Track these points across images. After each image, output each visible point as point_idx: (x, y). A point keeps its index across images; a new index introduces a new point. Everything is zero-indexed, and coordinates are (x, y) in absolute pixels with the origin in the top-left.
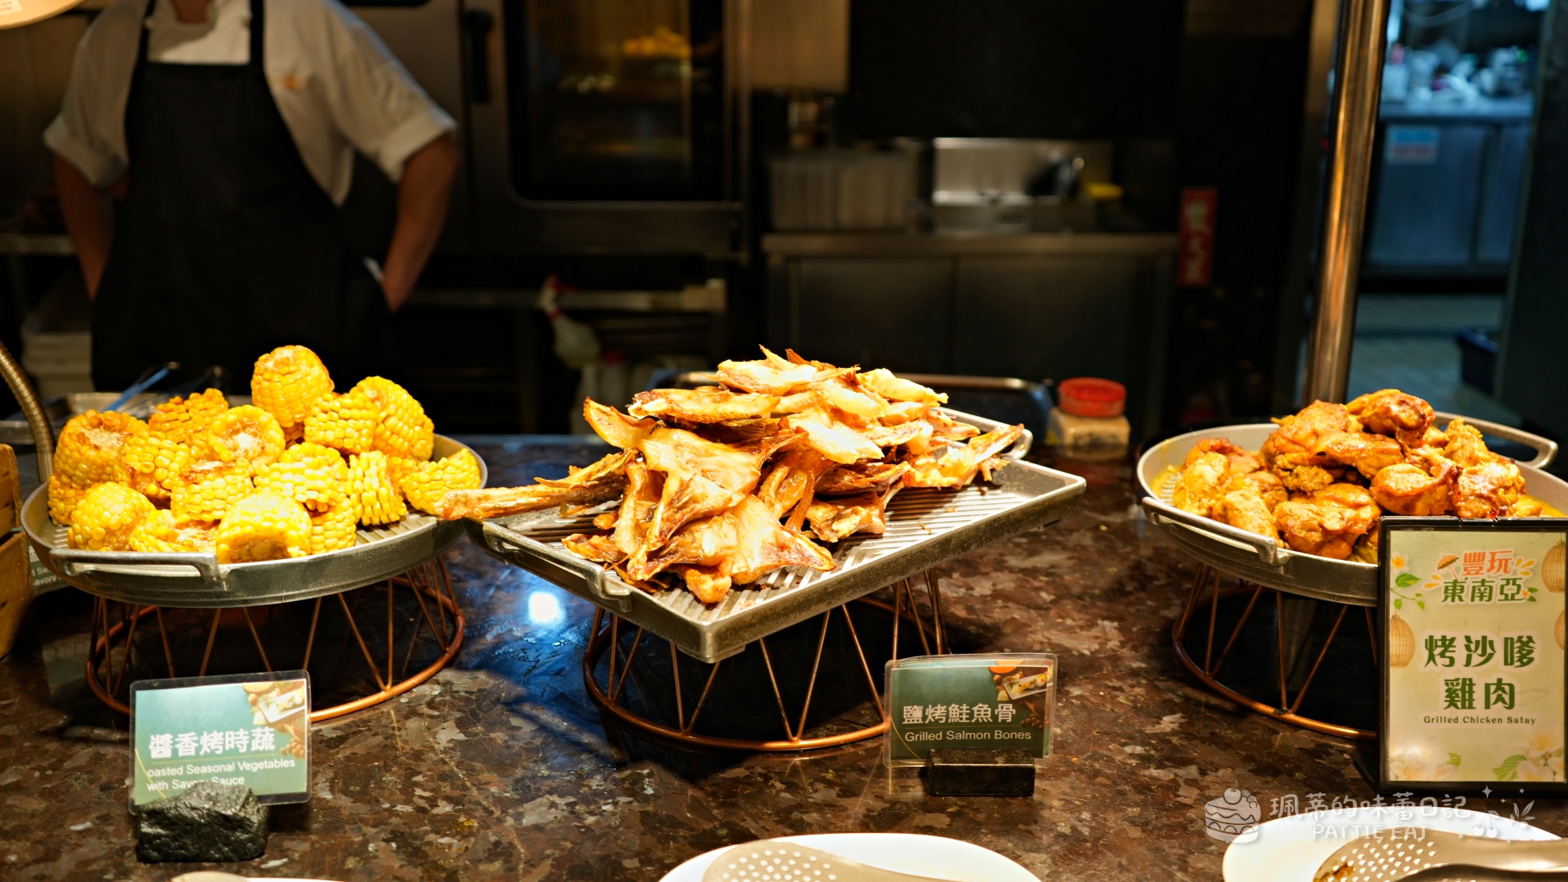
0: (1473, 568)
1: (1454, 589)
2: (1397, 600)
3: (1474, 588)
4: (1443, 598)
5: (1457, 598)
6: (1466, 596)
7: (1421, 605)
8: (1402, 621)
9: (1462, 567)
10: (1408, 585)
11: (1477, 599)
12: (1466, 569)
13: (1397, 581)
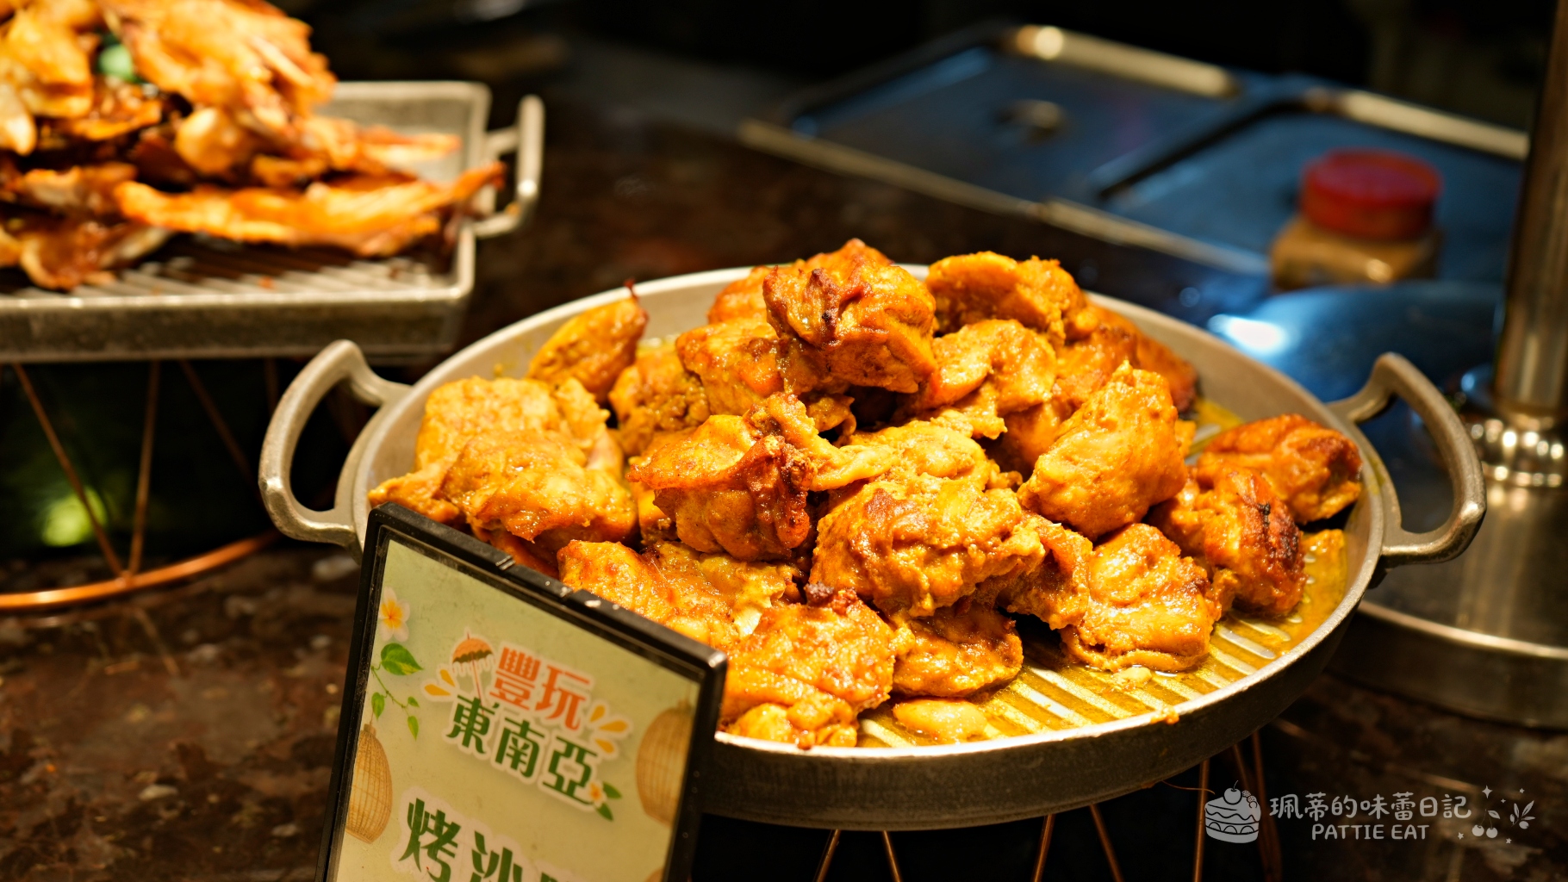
0: (513, 689)
1: (472, 719)
2: (377, 696)
3: (507, 732)
4: (450, 730)
5: (473, 741)
6: (491, 743)
7: (414, 724)
8: (377, 743)
9: (494, 677)
10: (399, 672)
11: (507, 761)
12: (499, 684)
13: (384, 654)
